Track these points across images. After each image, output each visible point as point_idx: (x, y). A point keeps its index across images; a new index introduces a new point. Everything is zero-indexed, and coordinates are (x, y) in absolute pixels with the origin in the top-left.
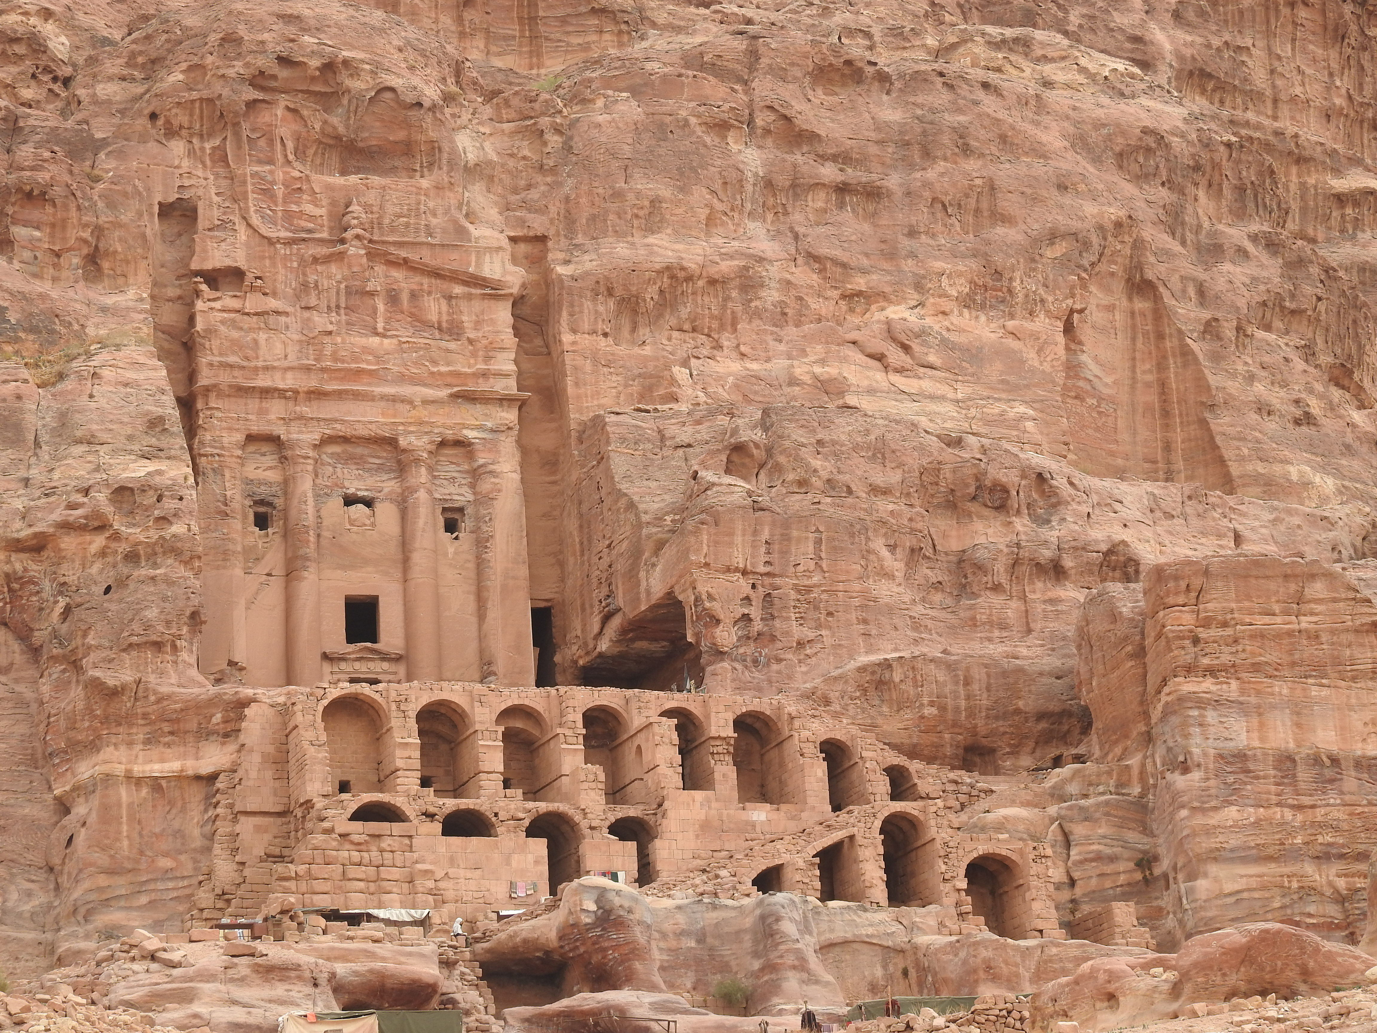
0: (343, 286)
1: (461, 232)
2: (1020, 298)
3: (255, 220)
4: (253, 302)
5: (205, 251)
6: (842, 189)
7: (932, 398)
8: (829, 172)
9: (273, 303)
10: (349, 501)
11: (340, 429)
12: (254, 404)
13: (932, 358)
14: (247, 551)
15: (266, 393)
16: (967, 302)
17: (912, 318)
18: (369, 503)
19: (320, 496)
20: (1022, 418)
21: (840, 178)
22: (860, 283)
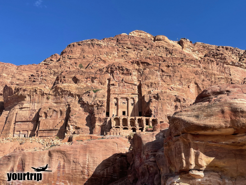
0: (123, 85)
1: (133, 80)
2: (184, 84)
3: (115, 80)
4: (115, 86)
5: (111, 82)
6: (167, 76)
7: (175, 93)
8: (166, 74)
9: (116, 87)
10: (123, 103)
11: (122, 97)
12: (115, 95)
13: (175, 90)
14: (114, 107)
15: (116, 94)
16: (179, 85)
17: (173, 86)
18: (125, 103)
19: (121, 103)
20: (184, 95)
21: (167, 75)
22: (168, 83)
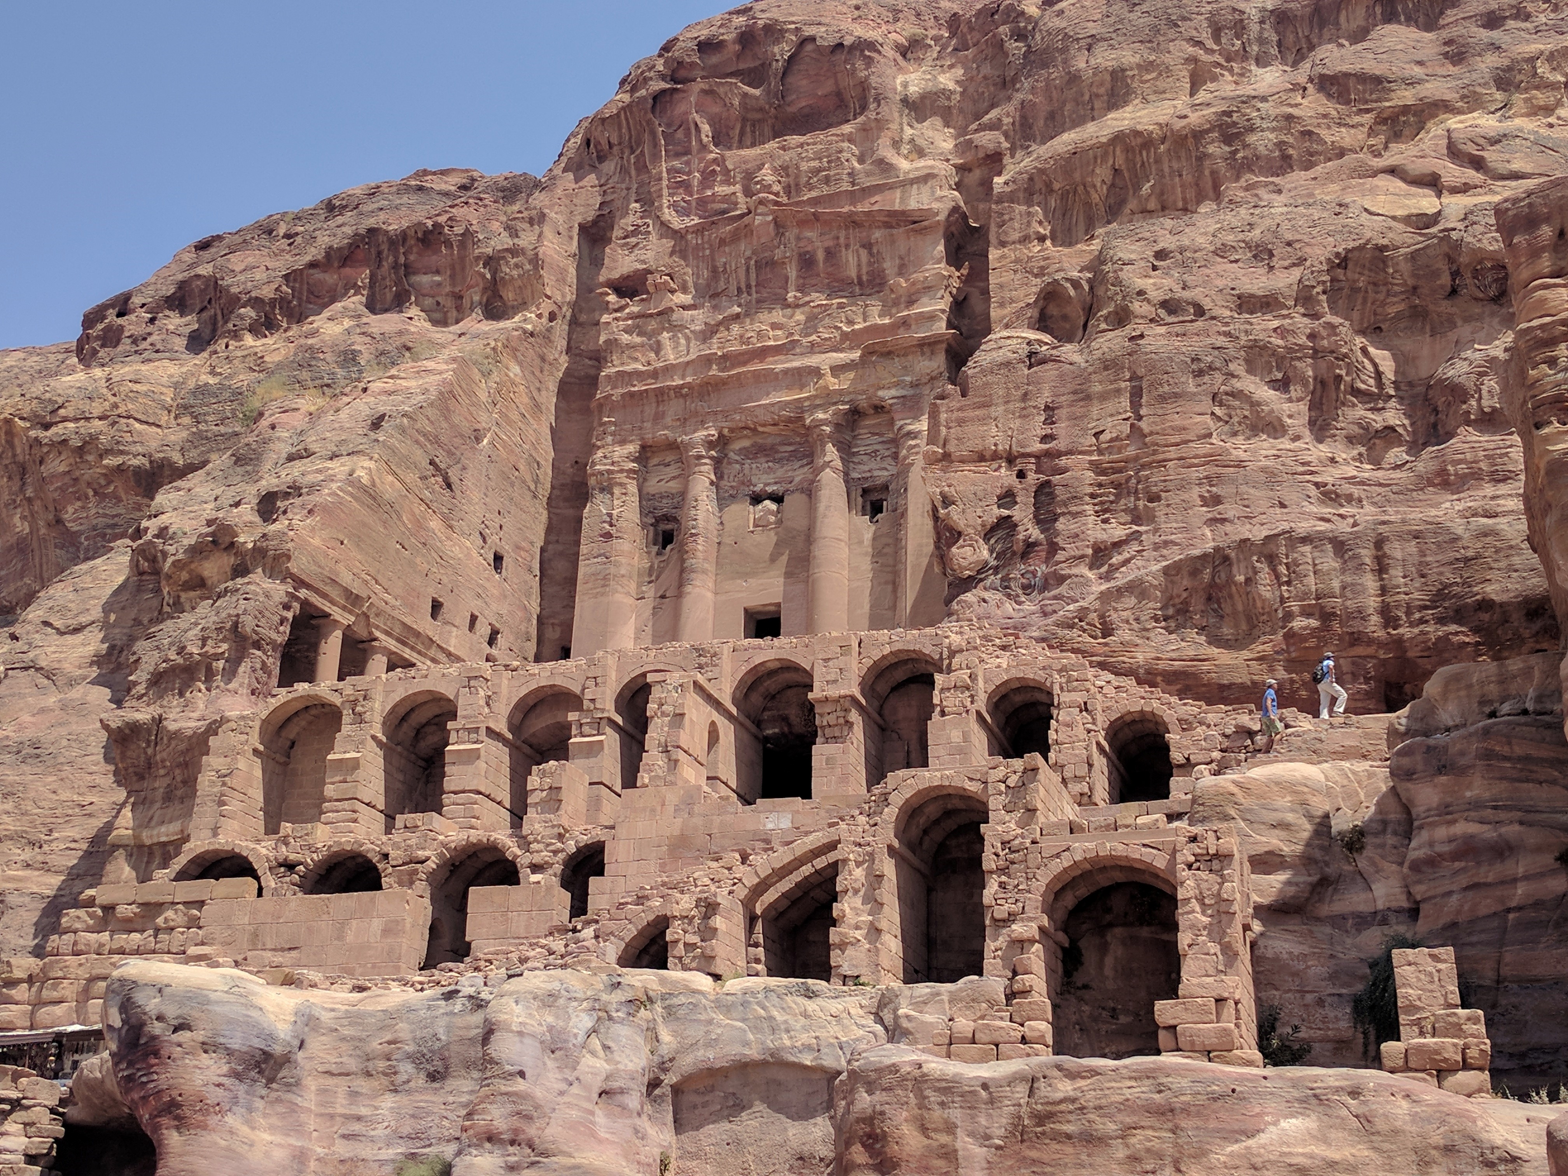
0: (752, 262)
1: (888, 169)
3: (668, 215)
4: (656, 302)
5: (615, 261)
9: (678, 299)
10: (757, 499)
11: (741, 419)
12: (649, 410)
14: (640, 574)
17: (1490, 125)
18: (777, 498)
19: (724, 499)
